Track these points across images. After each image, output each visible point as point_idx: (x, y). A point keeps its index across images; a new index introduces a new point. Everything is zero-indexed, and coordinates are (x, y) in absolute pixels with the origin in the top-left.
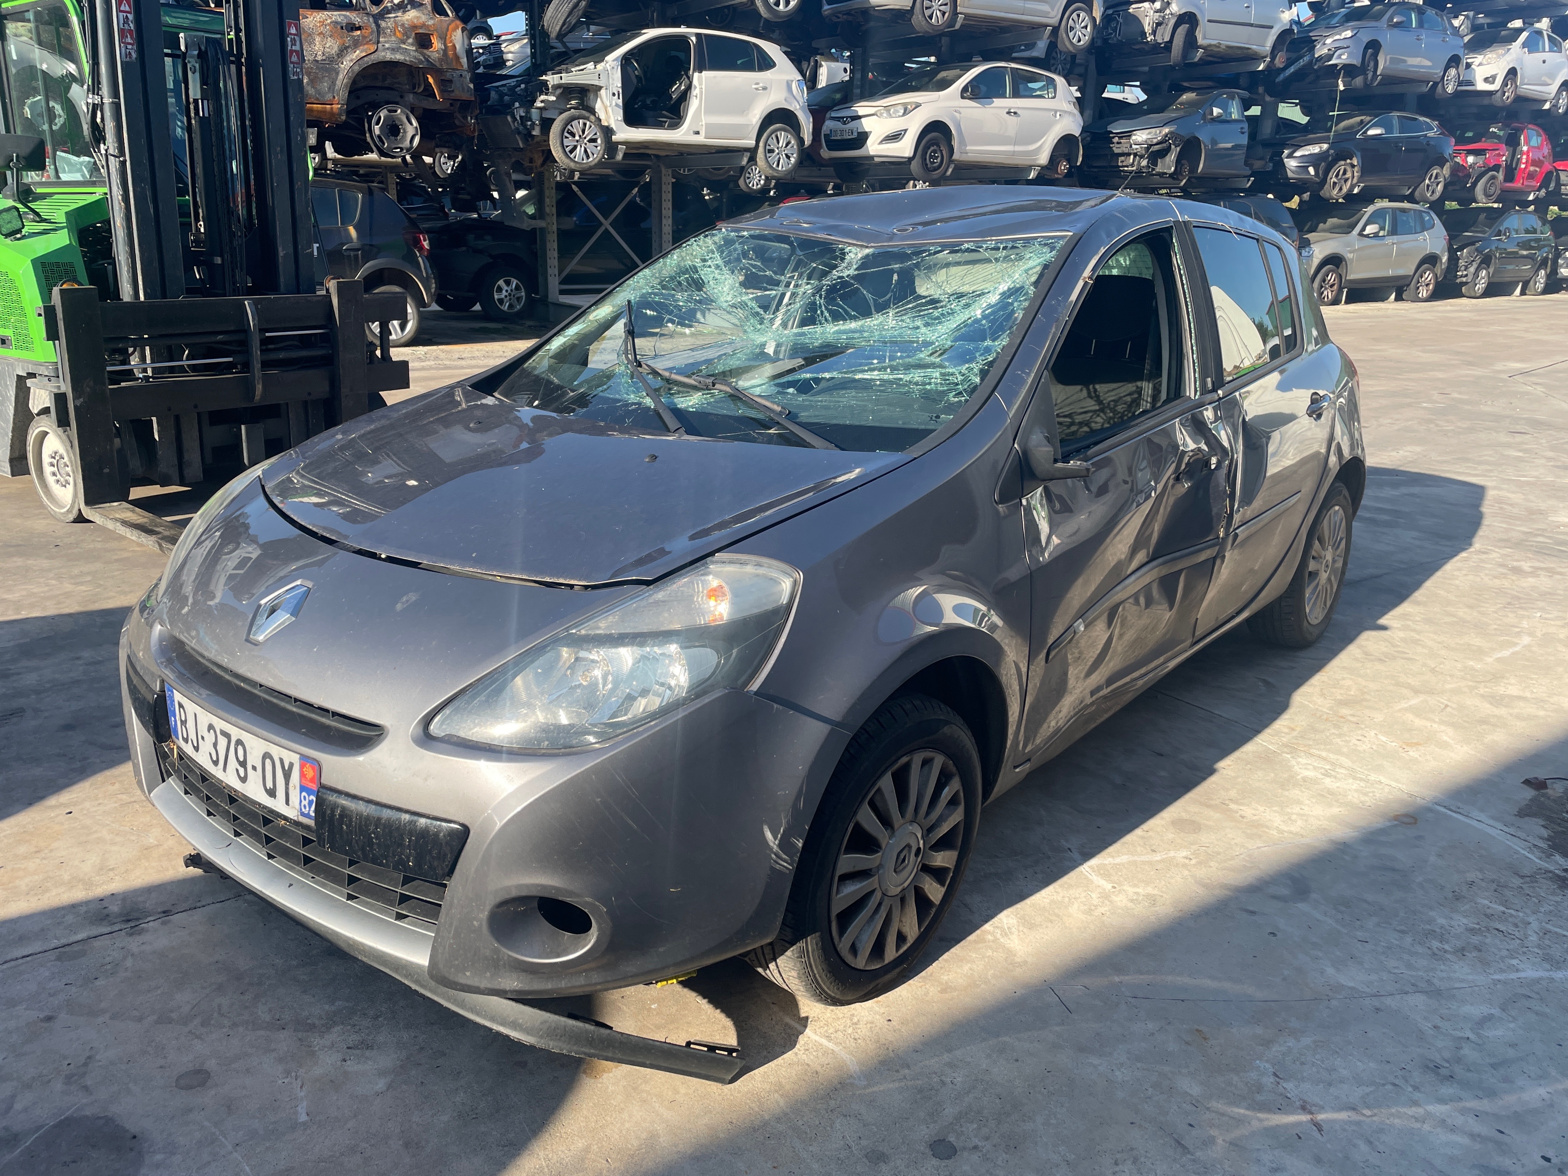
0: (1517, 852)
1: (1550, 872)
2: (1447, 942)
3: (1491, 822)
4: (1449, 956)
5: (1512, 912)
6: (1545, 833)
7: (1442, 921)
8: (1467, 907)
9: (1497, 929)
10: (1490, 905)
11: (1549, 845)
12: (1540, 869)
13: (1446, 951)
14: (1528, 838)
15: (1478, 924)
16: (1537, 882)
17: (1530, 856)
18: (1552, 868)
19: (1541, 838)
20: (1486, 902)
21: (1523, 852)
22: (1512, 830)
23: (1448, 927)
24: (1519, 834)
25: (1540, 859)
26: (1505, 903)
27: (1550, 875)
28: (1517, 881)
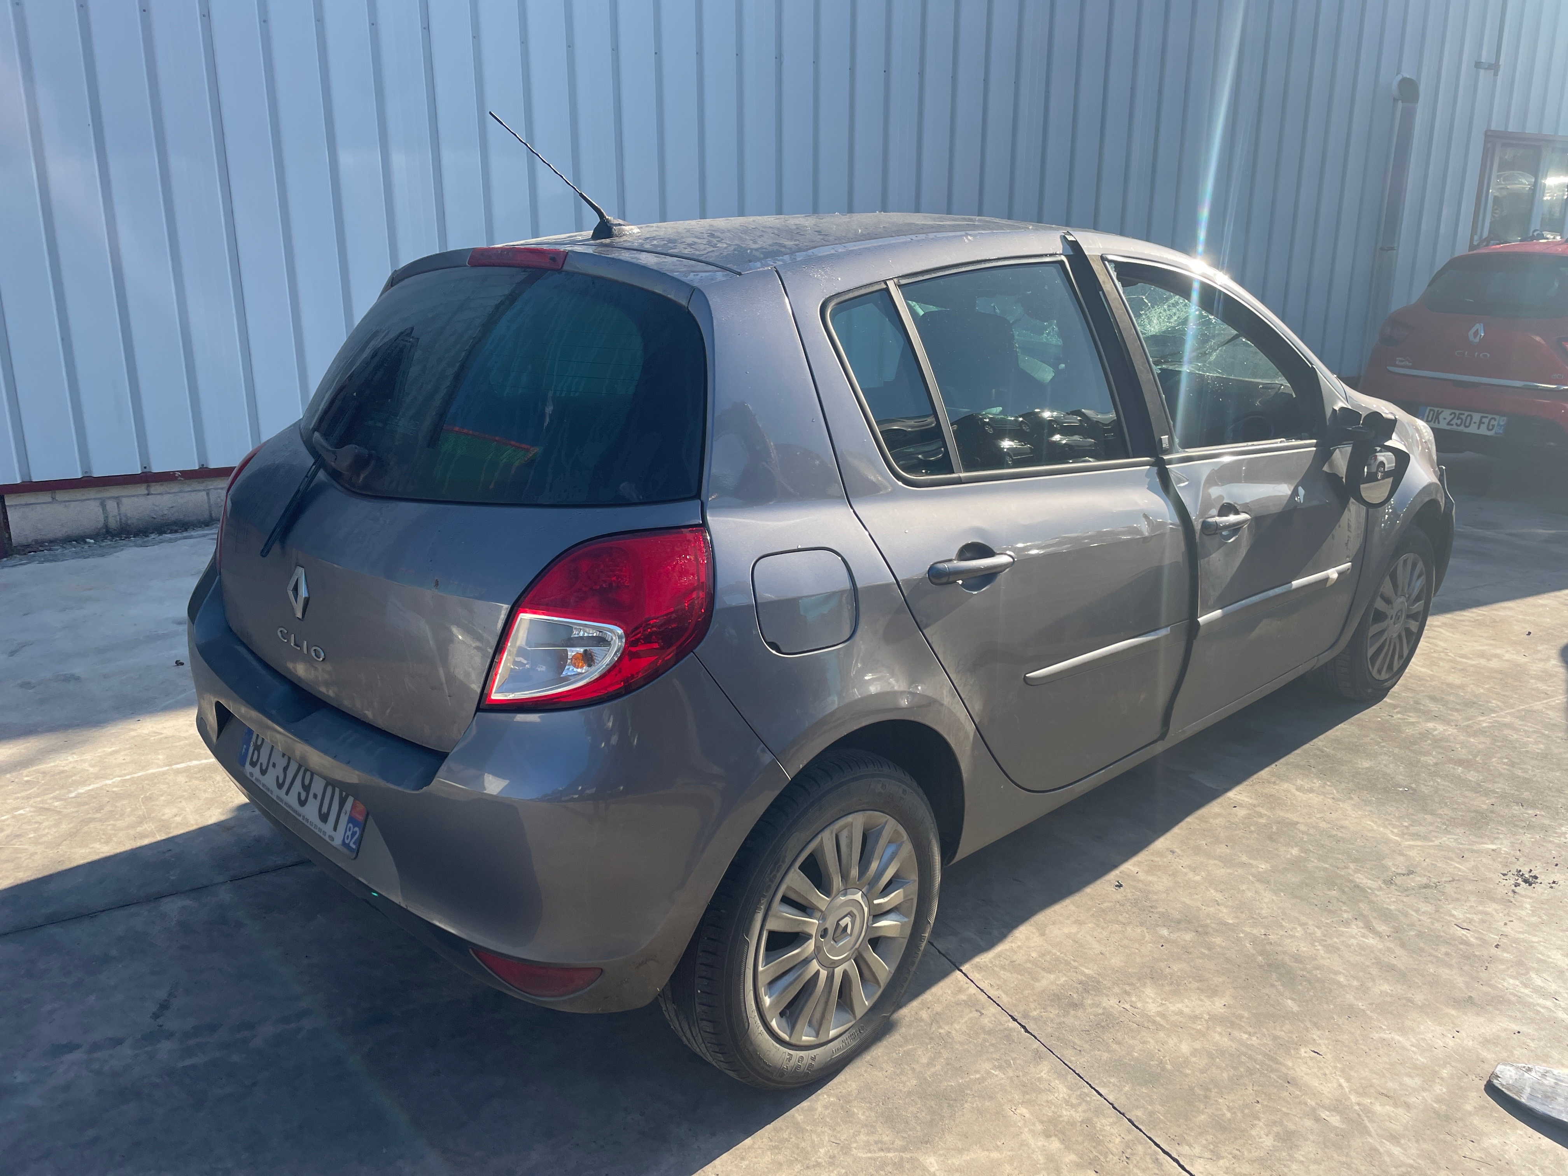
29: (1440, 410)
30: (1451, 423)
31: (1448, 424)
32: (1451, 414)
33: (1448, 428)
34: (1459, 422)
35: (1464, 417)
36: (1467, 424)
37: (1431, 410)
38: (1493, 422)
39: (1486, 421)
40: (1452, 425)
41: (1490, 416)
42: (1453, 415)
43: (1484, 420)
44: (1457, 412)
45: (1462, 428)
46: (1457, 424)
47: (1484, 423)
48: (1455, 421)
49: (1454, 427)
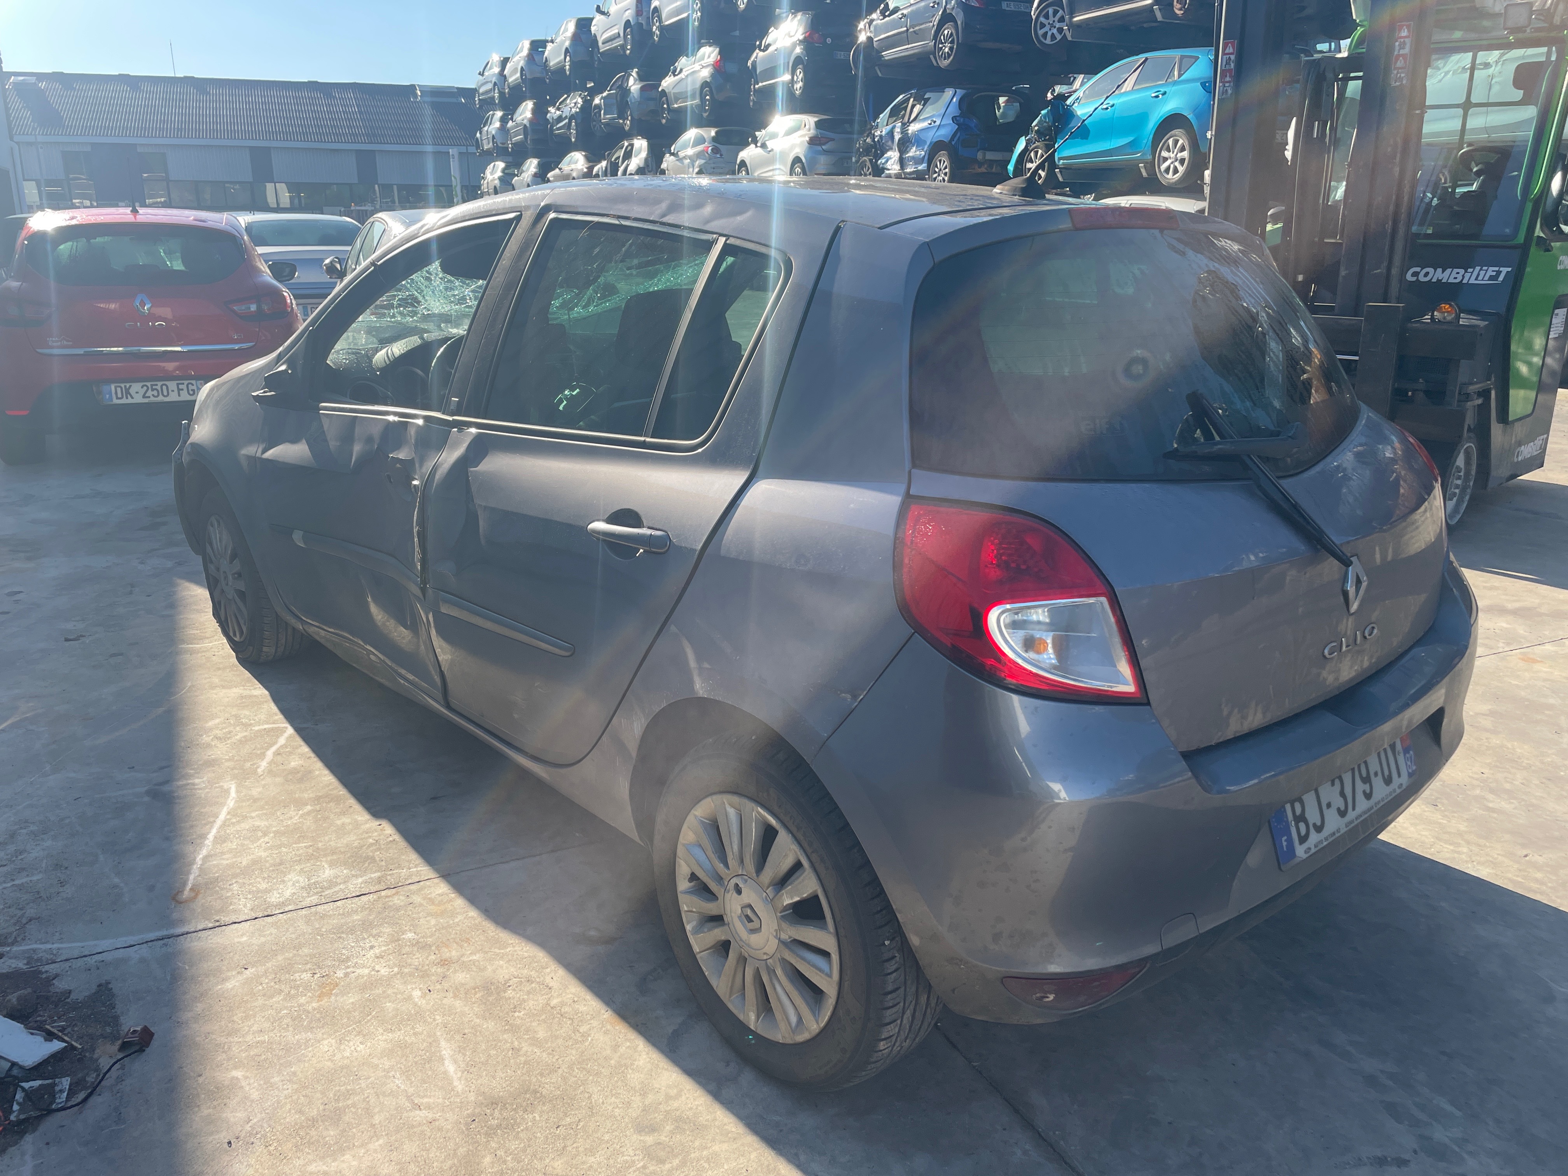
0: (61, 941)
1: (13, 944)
2: (27, 834)
3: (120, 954)
4: (16, 827)
5: (9, 885)
6: (60, 985)
7: (49, 843)
8: (44, 865)
9: (5, 865)
10: (29, 879)
11: (41, 972)
12: (23, 939)
13: (21, 828)
14: (68, 964)
15: (22, 859)
16: (15, 924)
17: (49, 946)
18: (15, 949)
19: (56, 976)
20: (35, 878)
21: (56, 946)
22: (92, 961)
23: (38, 843)
24: (80, 962)
25: (34, 950)
26: (20, 888)
27: (10, 941)
28: (31, 912)
29: (128, 385)
30: (147, 395)
31: (144, 397)
32: (142, 387)
33: (146, 401)
34: (155, 393)
35: (159, 388)
36: (165, 393)
37: (116, 387)
38: (191, 387)
39: (184, 387)
40: (149, 397)
41: (186, 382)
42: (145, 388)
43: (181, 387)
44: (149, 384)
45: (161, 398)
46: (153, 395)
47: (182, 390)
48: (150, 393)
49: (152, 399)
